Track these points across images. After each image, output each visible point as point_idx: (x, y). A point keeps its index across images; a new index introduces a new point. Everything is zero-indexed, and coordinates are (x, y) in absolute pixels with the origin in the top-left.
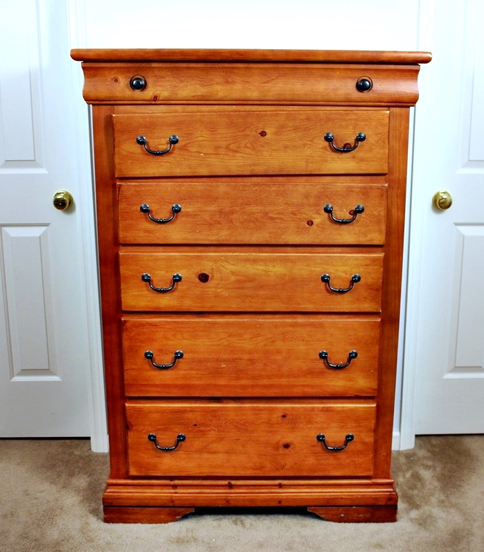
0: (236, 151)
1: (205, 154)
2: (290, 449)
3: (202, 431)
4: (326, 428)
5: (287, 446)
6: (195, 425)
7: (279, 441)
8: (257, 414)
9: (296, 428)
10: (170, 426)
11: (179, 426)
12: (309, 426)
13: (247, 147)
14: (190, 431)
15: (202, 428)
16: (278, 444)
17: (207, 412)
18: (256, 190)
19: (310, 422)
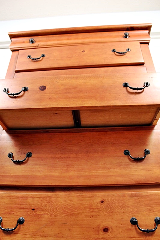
0: (71, 58)
1: (57, 60)
2: (109, 233)
3: (38, 215)
4: (136, 211)
5: (106, 230)
6: (33, 210)
7: (100, 225)
8: (81, 200)
9: (112, 212)
10: (15, 210)
11: (22, 210)
12: (123, 210)
13: (76, 56)
14: (28, 215)
15: (38, 213)
16: (99, 227)
17: (43, 198)
18: (81, 71)
19: (123, 207)
